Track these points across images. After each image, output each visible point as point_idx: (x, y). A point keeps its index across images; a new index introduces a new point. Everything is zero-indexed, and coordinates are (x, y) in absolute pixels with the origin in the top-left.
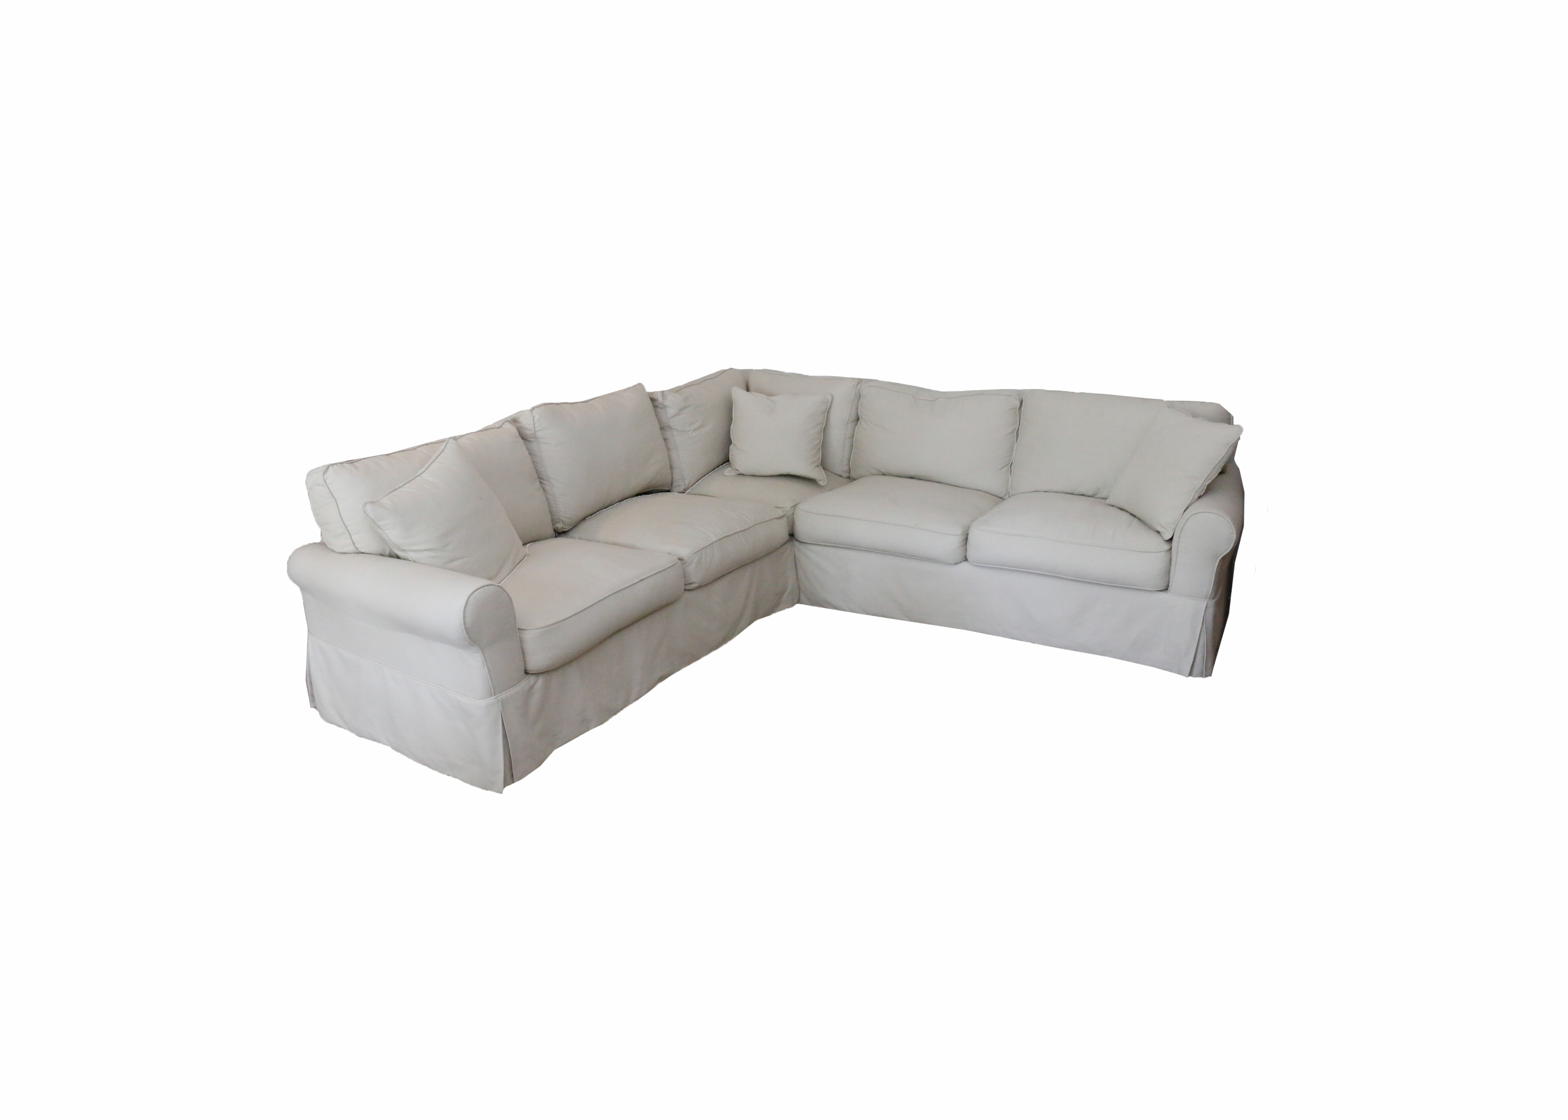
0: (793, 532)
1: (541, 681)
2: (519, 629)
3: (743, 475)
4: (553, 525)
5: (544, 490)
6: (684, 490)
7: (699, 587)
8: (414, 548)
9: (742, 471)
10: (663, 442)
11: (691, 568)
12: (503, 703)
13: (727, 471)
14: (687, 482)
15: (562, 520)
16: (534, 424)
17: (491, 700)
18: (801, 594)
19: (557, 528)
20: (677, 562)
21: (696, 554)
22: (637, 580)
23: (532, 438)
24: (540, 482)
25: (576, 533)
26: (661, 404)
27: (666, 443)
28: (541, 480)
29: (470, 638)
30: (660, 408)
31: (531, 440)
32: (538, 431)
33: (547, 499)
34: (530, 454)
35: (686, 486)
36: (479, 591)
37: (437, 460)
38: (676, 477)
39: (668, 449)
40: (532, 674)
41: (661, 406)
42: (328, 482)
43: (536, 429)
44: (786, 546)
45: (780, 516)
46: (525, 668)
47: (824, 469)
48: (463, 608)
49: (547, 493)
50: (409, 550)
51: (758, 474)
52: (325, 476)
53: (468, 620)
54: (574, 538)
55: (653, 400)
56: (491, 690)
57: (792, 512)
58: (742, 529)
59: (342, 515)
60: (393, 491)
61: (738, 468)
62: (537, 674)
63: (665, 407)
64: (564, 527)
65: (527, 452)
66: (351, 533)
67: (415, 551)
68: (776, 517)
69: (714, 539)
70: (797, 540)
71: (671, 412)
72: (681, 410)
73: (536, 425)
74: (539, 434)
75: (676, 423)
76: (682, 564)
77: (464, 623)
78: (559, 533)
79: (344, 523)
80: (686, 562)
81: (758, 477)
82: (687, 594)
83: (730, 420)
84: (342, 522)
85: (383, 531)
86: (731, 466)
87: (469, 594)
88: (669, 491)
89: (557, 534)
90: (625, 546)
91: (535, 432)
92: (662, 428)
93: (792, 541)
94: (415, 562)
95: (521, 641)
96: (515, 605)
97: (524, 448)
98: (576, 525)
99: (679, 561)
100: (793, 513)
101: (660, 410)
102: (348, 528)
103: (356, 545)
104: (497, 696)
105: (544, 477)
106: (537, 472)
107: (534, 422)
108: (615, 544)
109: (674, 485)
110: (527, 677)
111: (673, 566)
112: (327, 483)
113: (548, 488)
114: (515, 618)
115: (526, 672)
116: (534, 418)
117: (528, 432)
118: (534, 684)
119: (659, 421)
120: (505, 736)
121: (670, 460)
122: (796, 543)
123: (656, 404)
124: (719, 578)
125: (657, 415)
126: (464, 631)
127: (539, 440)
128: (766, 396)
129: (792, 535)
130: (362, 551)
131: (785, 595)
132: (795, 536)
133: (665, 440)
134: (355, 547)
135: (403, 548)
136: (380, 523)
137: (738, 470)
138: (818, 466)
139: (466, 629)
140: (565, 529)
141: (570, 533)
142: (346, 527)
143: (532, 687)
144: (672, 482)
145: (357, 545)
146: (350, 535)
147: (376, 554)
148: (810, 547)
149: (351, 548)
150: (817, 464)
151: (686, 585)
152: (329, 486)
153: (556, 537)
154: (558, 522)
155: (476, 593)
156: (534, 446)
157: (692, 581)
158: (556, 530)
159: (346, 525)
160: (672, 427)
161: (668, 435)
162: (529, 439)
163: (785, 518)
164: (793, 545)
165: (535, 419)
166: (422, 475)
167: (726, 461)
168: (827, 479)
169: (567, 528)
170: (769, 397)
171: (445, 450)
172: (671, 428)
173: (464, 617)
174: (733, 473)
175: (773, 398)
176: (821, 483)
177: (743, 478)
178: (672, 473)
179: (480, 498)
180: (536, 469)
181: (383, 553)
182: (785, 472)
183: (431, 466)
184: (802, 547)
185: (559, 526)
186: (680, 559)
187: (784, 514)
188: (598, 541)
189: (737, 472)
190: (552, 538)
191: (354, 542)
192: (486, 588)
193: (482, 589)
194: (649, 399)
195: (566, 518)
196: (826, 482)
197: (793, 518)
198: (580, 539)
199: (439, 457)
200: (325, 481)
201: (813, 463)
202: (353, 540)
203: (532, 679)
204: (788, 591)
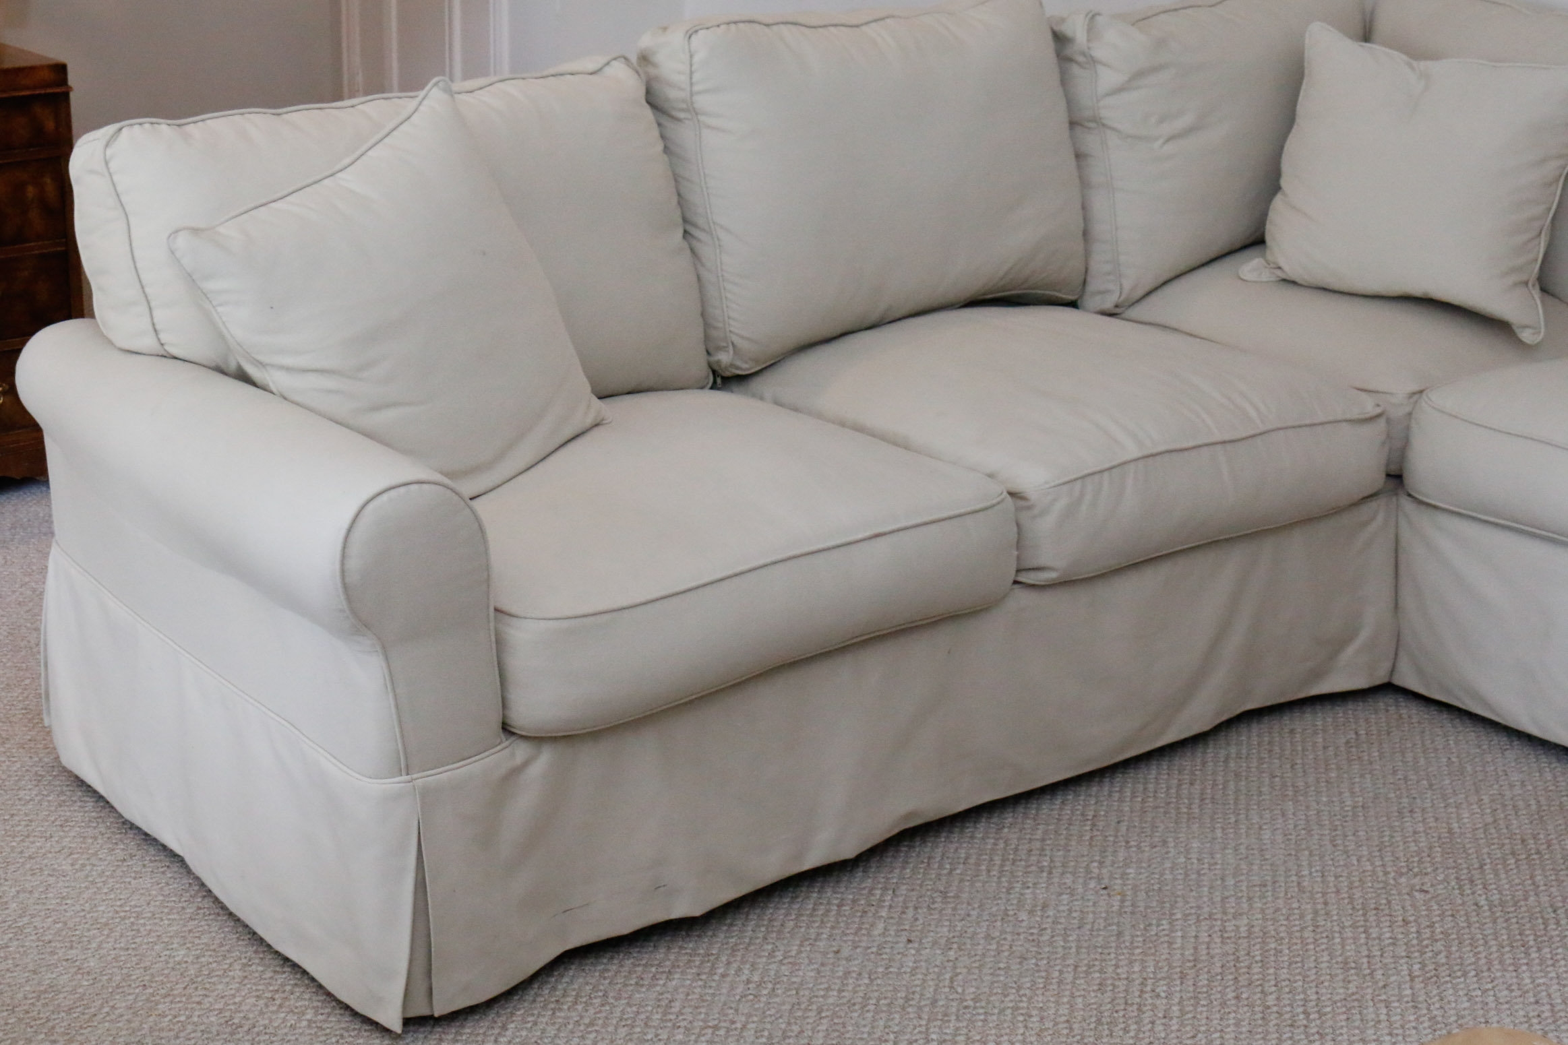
0: (1401, 469)
1: (545, 758)
2: (496, 610)
3: (1294, 283)
4: (708, 353)
5: (692, 250)
6: (1117, 306)
7: (1065, 583)
8: (288, 361)
9: (1291, 271)
10: (1072, 162)
11: (1043, 527)
12: (428, 799)
13: (1251, 267)
14: (1127, 284)
15: (733, 343)
16: (691, 73)
17: (394, 784)
18: (1401, 654)
19: (718, 362)
20: (1003, 501)
21: (1065, 488)
22: (867, 534)
23: (683, 110)
24: (685, 232)
25: (768, 385)
26: (1084, 54)
27: (1079, 167)
28: (689, 228)
29: (354, 612)
30: (1076, 62)
31: (682, 115)
32: (699, 93)
33: (699, 279)
34: (666, 150)
35: (1122, 298)
36: (393, 493)
37: (386, 140)
38: (1099, 264)
39: (1084, 184)
40: (522, 737)
41: (1081, 59)
42: (112, 165)
43: (696, 88)
44: (1373, 505)
45: (1367, 416)
46: (504, 716)
47: (1544, 290)
48: (343, 532)
49: (703, 265)
50: (272, 366)
51: (1337, 287)
52: (109, 152)
53: (353, 564)
54: (762, 398)
55: (1060, 39)
56: (399, 759)
57: (1408, 409)
58: (1227, 437)
59: (136, 254)
60: (256, 208)
61: (1282, 263)
62: (538, 740)
63: (1093, 61)
64: (739, 363)
65: (660, 147)
66: (153, 304)
67: (288, 369)
68: (1348, 416)
69: (1132, 451)
70: (1409, 495)
71: (1108, 78)
72: (1139, 74)
73: (696, 77)
74: (701, 102)
75: (1115, 111)
76: (1018, 509)
77: (343, 572)
78: (723, 380)
79: (138, 276)
80: (1029, 508)
81: (1337, 296)
82: (1022, 596)
83: (1287, 119)
84: (133, 269)
85: (214, 307)
86: (1264, 256)
87: (365, 496)
88: (1073, 304)
89: (719, 380)
90: (883, 437)
91: (692, 94)
92: (1073, 124)
93: (1397, 494)
94: (285, 399)
95: (500, 643)
96: (493, 546)
97: (655, 132)
98: (771, 364)
99: (1009, 498)
100: (1410, 414)
101: (1075, 70)
102: (147, 290)
103: (162, 336)
104: (415, 776)
105: (701, 221)
106: (681, 201)
107: (691, 65)
108: (859, 429)
109: (1092, 286)
110: (507, 743)
111: (986, 509)
112: (111, 170)
113: (705, 251)
114: (488, 580)
115: (506, 729)
116: (691, 56)
117: (673, 94)
118: (526, 764)
119: (1070, 102)
120: (421, 886)
121: (1086, 219)
122: (1407, 505)
123: (1068, 51)
124: (1135, 566)
125: (1065, 81)
126: (341, 591)
127: (702, 118)
128: (1404, 57)
129: (1396, 478)
130: (174, 351)
131: (1350, 650)
132: (1406, 481)
133: (1079, 156)
134: (159, 340)
135: (260, 358)
136: (210, 285)
137: (1280, 268)
138: (1526, 283)
139: (345, 587)
140: (738, 368)
141: (756, 384)
142: (143, 287)
143: (516, 771)
144: (1085, 282)
145: (164, 337)
146: (150, 309)
147: (204, 366)
148: (1444, 519)
149: (147, 342)
150: (1524, 277)
151: (1018, 571)
152: (115, 178)
153: (714, 387)
154: (724, 349)
155: (385, 497)
156: (684, 134)
157: (1042, 561)
158: (716, 368)
159: (144, 282)
160: (1105, 122)
161: (1091, 142)
162: (674, 113)
163: (1381, 424)
164: (1398, 506)
165: (696, 59)
166: (339, 175)
167: (1256, 241)
168: (1546, 325)
169: (745, 366)
170: (1415, 63)
171: (415, 118)
172: (1104, 125)
173: (344, 556)
174: (1266, 276)
175: (1422, 65)
176: (1526, 336)
177: (1290, 292)
178: (1087, 253)
179: (484, 254)
180: (679, 195)
181: (224, 367)
182: (1417, 289)
183: (370, 153)
184: (1423, 519)
185: (724, 358)
186: (1012, 494)
187: (1378, 410)
188: (819, 416)
189: (1279, 273)
190: (702, 388)
191: (158, 327)
192: (414, 487)
193: (402, 490)
194: (1049, 36)
195: (742, 337)
196: (1542, 334)
197: (1408, 428)
198: (777, 403)
199: (395, 133)
200: (107, 163)
201: (1513, 270)
202: (155, 320)
203: (521, 751)
204: (1364, 635)
